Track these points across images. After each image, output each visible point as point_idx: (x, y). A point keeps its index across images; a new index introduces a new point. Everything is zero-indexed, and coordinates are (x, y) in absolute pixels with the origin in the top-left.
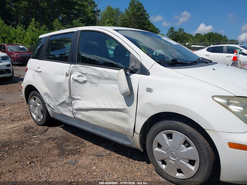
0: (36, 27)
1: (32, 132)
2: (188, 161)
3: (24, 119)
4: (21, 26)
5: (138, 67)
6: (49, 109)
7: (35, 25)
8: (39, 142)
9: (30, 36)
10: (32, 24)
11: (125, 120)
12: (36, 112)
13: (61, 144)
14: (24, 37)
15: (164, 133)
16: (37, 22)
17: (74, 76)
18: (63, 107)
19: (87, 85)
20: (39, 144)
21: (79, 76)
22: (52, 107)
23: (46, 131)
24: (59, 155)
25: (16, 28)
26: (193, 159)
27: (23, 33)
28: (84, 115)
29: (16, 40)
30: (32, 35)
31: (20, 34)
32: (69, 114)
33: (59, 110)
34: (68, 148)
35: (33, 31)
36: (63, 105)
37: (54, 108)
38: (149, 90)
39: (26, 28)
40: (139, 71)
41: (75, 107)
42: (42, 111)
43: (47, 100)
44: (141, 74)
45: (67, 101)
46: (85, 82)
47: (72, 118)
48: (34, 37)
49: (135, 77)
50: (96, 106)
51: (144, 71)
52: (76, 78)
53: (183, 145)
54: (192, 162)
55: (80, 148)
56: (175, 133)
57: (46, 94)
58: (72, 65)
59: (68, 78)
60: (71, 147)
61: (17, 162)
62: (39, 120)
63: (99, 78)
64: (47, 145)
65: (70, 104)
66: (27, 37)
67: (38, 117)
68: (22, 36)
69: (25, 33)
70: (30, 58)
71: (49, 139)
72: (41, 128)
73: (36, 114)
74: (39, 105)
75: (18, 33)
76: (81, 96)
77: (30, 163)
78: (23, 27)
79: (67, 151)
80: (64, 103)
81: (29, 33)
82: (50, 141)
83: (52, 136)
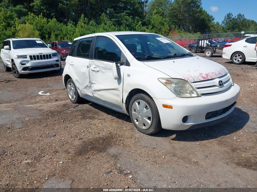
0: (85, 23)
1: (67, 107)
2: (147, 118)
3: (64, 100)
4: (71, 23)
5: (125, 61)
6: (79, 91)
7: (84, 21)
8: (71, 112)
9: (79, 32)
10: (81, 20)
11: (118, 95)
12: (71, 93)
13: (84, 114)
14: (74, 33)
15: (137, 102)
16: (86, 18)
17: (92, 68)
18: (87, 89)
19: (100, 73)
20: (70, 113)
21: (94, 68)
22: (81, 90)
23: (77, 106)
24: (81, 119)
25: (67, 25)
26: (149, 116)
27: (73, 30)
28: (98, 94)
29: (67, 37)
30: (81, 31)
31: (70, 31)
32: (91, 94)
33: (85, 91)
34: (88, 115)
35: (82, 27)
36: (87, 88)
37: (82, 90)
38: (129, 75)
39: (76, 25)
40: (125, 64)
41: (93, 89)
42: (75, 93)
43: (77, 85)
44: (126, 65)
45: (89, 85)
46: (98, 71)
47: (92, 97)
48: (82, 33)
49: (123, 68)
50: (104, 88)
51: (128, 64)
52: (93, 69)
53: (145, 109)
54: (149, 118)
55: (95, 116)
56: (141, 101)
57: (76, 80)
58: (91, 60)
59: (88, 69)
60: (90, 115)
61: (56, 120)
62: (73, 100)
63: (105, 69)
64: (75, 114)
65: (90, 87)
66: (77, 33)
67: (73, 97)
68: (72, 33)
69: (74, 29)
70: (68, 55)
71: (77, 111)
72: (74, 105)
73: (71, 96)
74: (73, 88)
75: (69, 30)
76: (96, 81)
77: (63, 121)
78: (73, 24)
79: (87, 117)
80: (87, 86)
81: (78, 29)
82: (78, 112)
83: (80, 109)
